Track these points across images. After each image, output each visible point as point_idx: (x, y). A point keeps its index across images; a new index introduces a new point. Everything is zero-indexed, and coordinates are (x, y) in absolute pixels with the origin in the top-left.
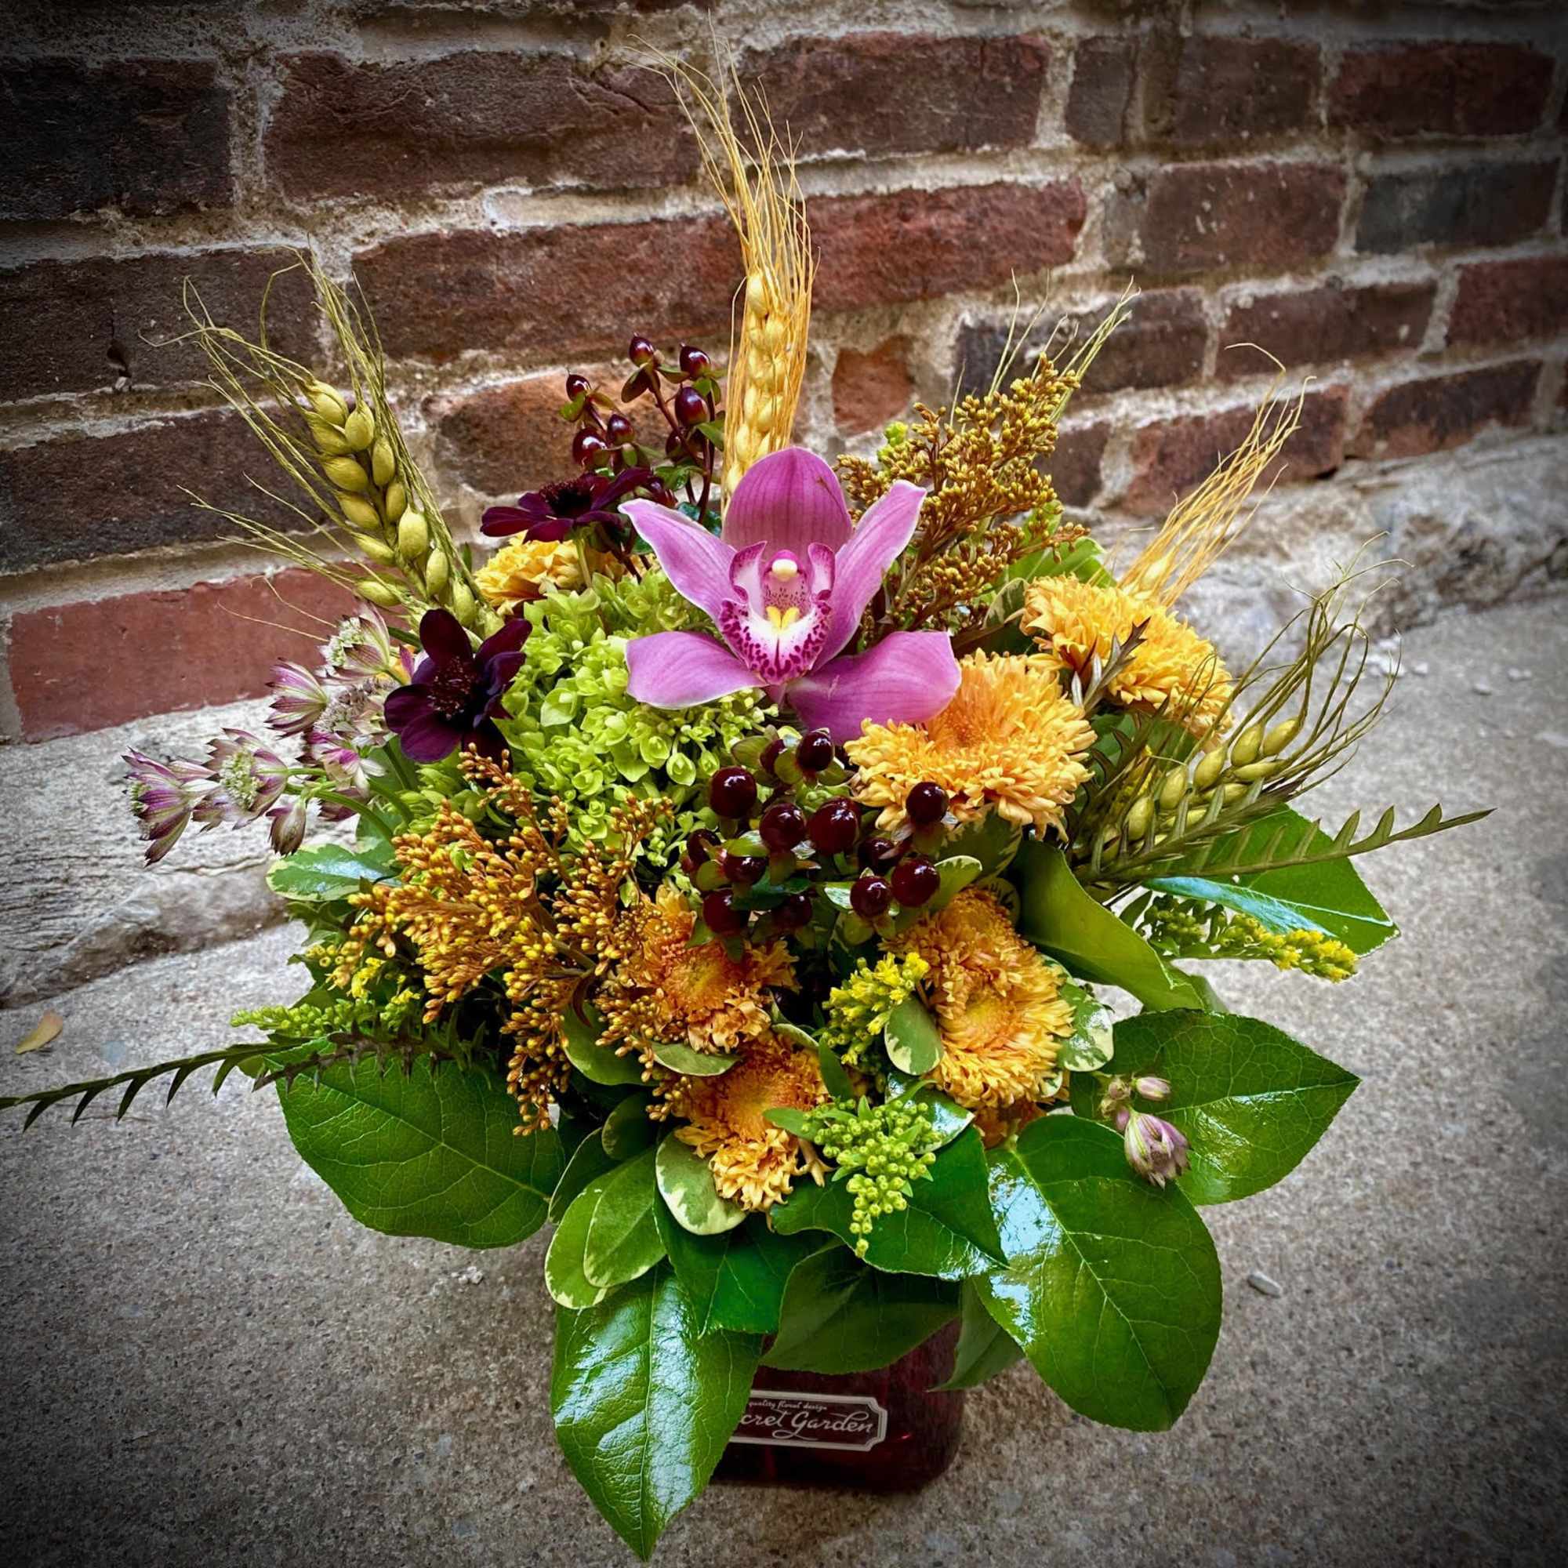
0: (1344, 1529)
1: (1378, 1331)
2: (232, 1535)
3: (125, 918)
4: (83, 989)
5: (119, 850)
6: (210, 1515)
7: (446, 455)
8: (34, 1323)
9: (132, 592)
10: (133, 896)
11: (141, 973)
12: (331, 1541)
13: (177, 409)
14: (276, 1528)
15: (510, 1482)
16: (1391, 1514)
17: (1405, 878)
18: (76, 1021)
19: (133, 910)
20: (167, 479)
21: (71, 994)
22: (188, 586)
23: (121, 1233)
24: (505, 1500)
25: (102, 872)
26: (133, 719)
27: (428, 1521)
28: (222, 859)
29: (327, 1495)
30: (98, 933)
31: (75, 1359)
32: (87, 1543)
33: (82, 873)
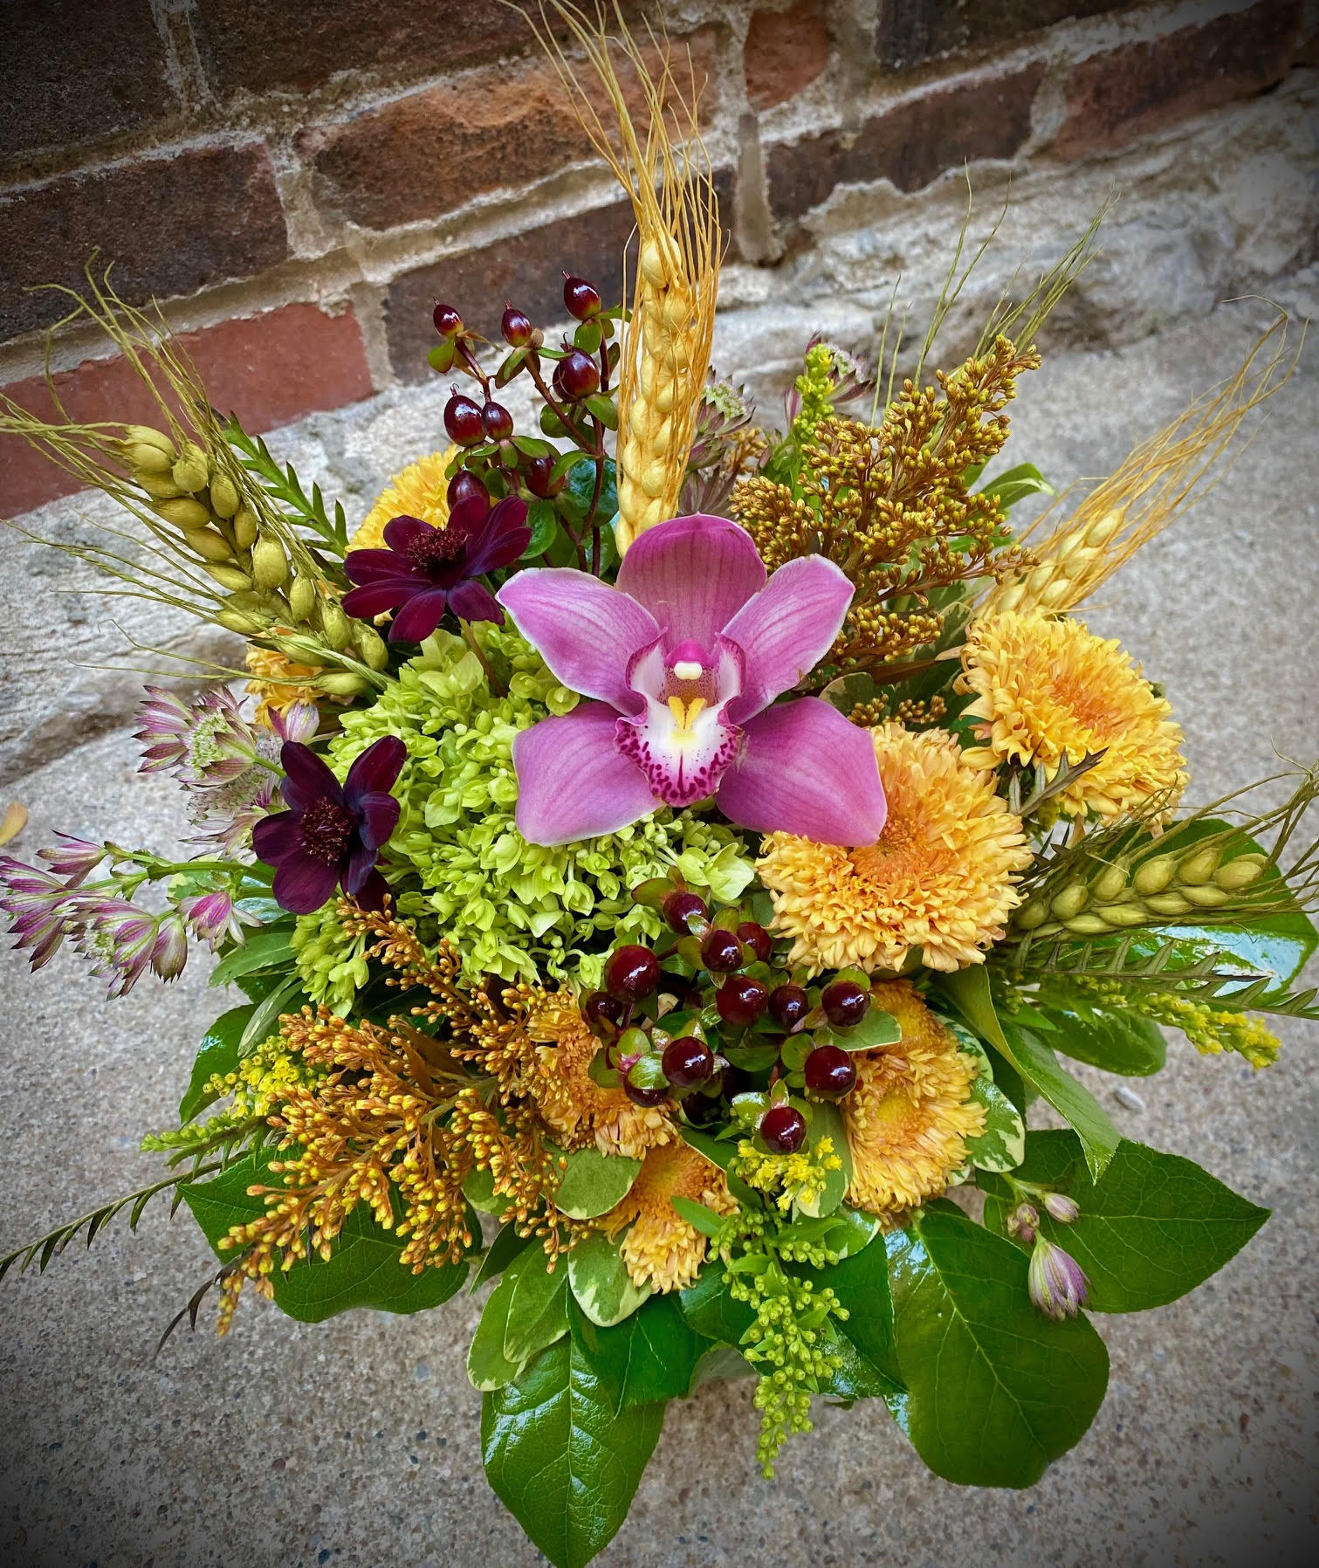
0: (1182, 1364)
1: (1228, 1150)
2: (226, 1381)
3: (69, 707)
4: (41, 771)
5: (51, 643)
6: (206, 1360)
7: (325, 193)
8: (37, 1158)
9: (16, 380)
10: (72, 687)
11: (92, 751)
12: (310, 1387)
13: (24, 180)
14: (264, 1371)
15: (459, 1323)
16: (1224, 1347)
17: (1297, 597)
18: (39, 809)
19: (74, 700)
20: (28, 259)
21: (29, 779)
22: (73, 367)
23: (103, 1056)
24: (456, 1341)
25: (39, 666)
26: (42, 504)
27: (391, 1366)
28: (152, 640)
29: (304, 1337)
30: (45, 725)
31: (75, 1197)
32: (106, 1391)
33: (20, 669)
